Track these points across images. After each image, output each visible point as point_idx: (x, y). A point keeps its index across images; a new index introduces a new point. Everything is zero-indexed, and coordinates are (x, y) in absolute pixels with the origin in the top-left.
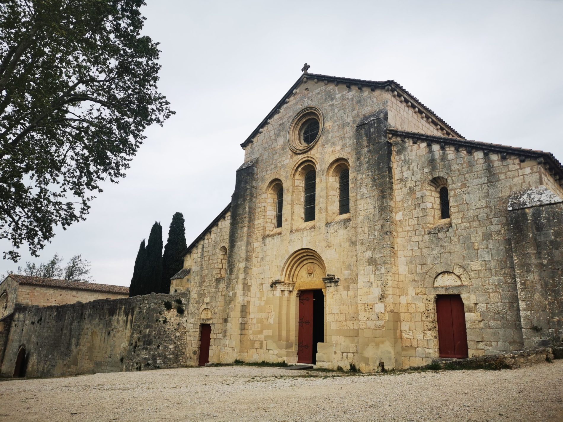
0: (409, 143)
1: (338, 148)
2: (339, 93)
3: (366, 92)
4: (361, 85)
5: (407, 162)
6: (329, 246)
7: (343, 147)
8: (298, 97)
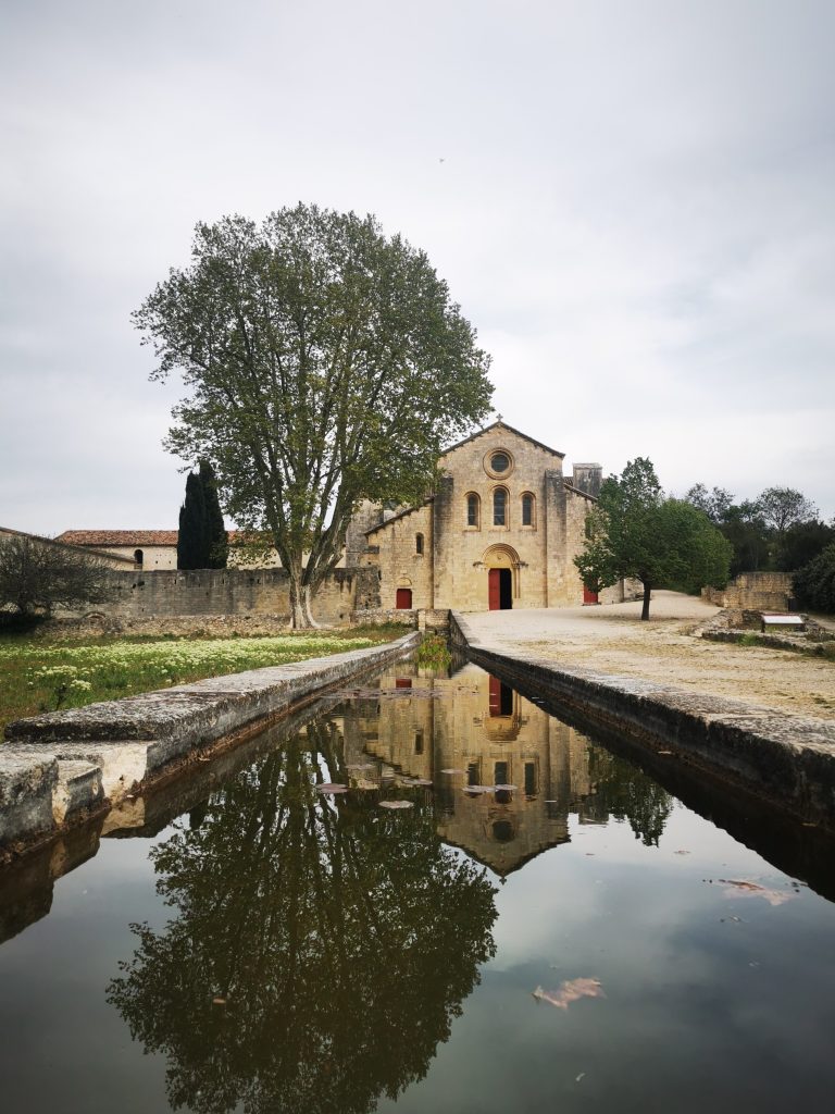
0: (575, 495)
1: (527, 484)
2: (528, 447)
3: (548, 455)
4: (546, 449)
5: (573, 505)
6: (521, 544)
7: (531, 485)
8: (493, 436)
